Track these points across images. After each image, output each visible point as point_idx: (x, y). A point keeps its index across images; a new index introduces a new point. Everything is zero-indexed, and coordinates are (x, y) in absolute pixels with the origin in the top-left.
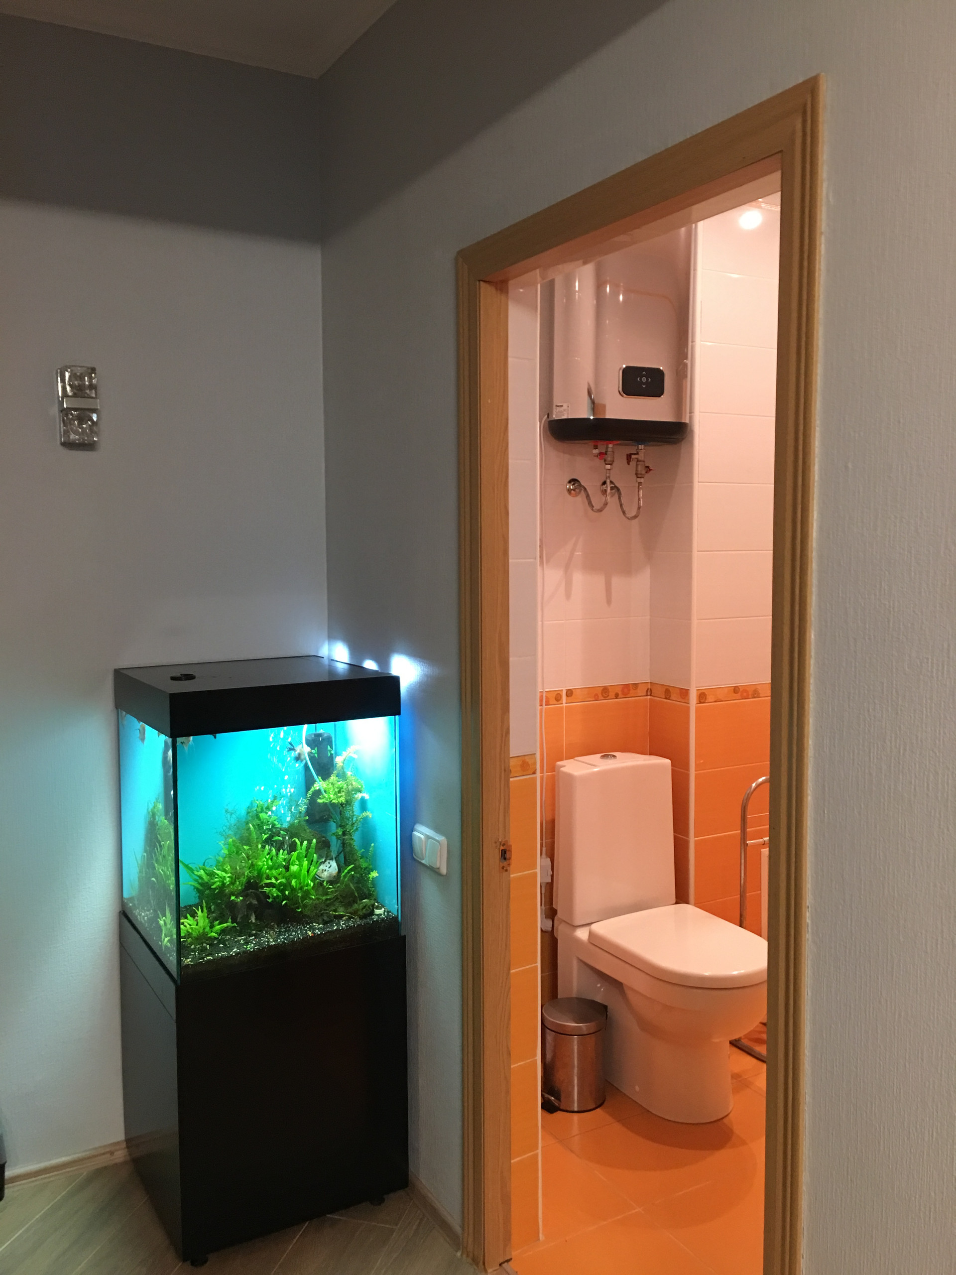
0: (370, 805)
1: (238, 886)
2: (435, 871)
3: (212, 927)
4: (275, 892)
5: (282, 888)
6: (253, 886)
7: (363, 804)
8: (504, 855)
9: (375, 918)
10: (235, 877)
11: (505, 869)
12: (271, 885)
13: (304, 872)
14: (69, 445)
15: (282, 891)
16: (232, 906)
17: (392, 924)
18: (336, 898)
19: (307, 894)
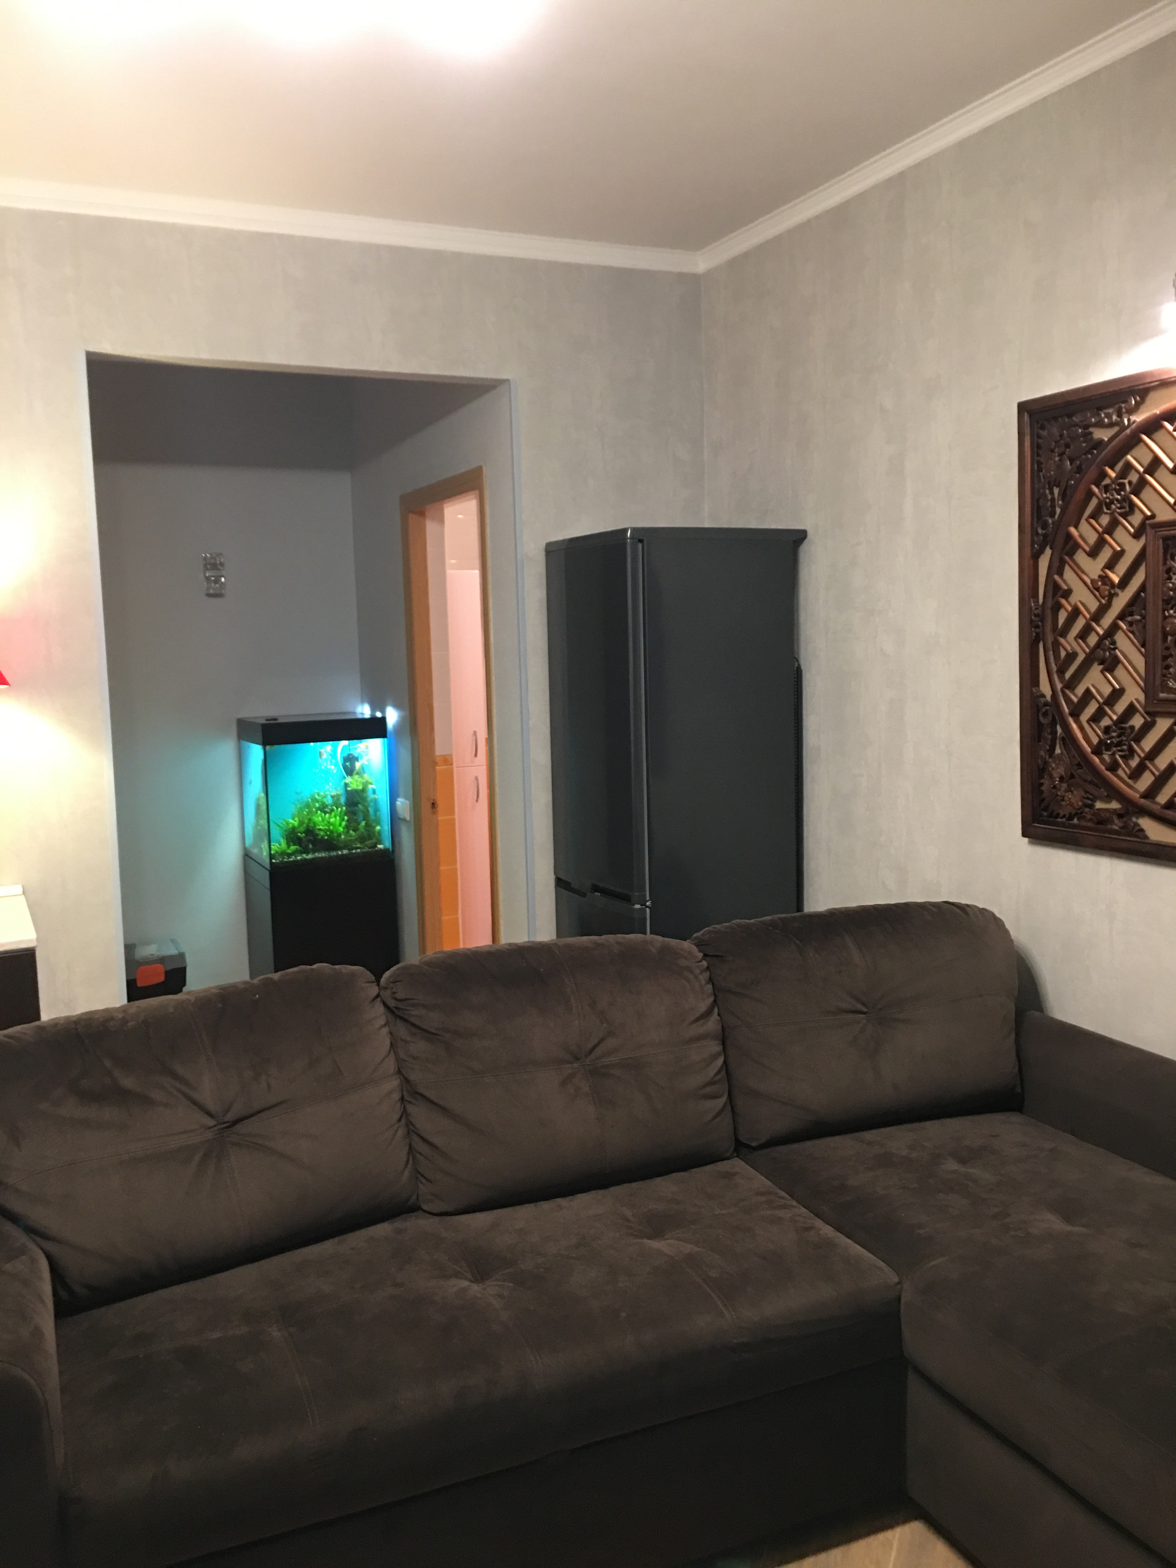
0: (377, 792)
1: (302, 829)
2: (404, 820)
3: (289, 847)
4: (322, 833)
5: (325, 831)
6: (310, 832)
7: (374, 792)
8: (434, 805)
9: (376, 848)
10: (301, 823)
11: (434, 813)
12: (320, 830)
13: (338, 823)
14: (209, 595)
15: (326, 833)
16: (299, 839)
17: (385, 852)
18: (356, 839)
19: (339, 835)
